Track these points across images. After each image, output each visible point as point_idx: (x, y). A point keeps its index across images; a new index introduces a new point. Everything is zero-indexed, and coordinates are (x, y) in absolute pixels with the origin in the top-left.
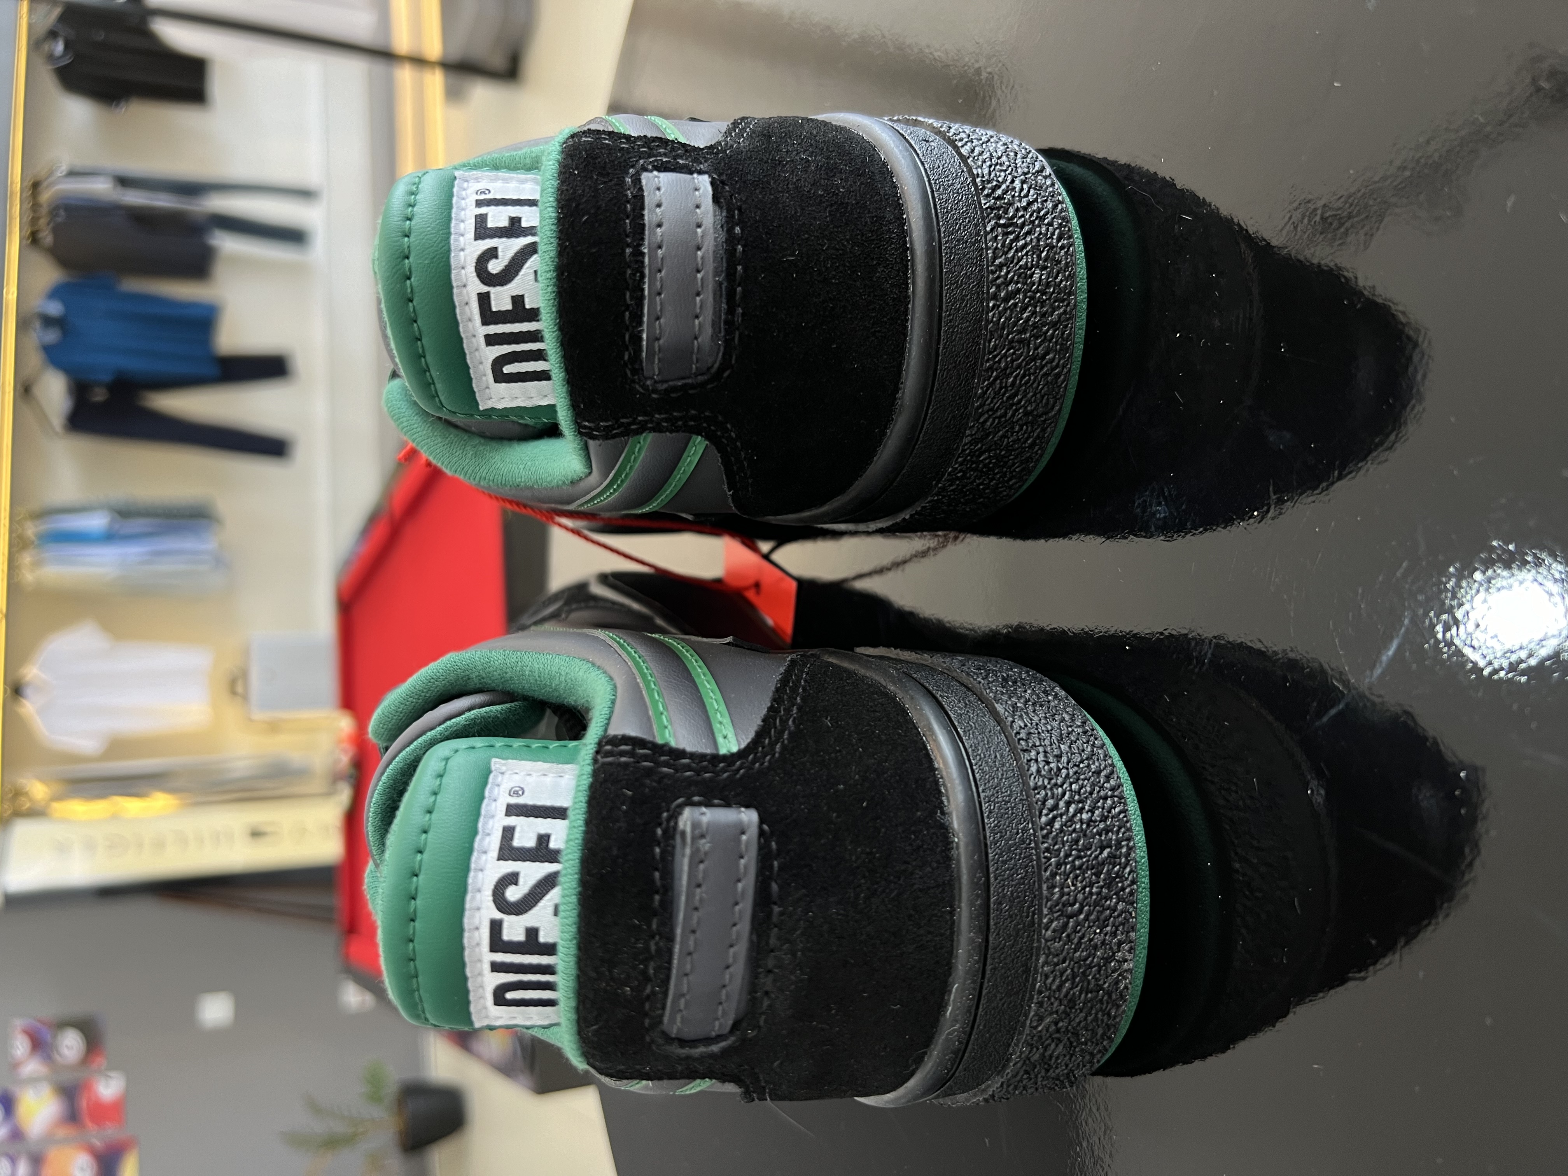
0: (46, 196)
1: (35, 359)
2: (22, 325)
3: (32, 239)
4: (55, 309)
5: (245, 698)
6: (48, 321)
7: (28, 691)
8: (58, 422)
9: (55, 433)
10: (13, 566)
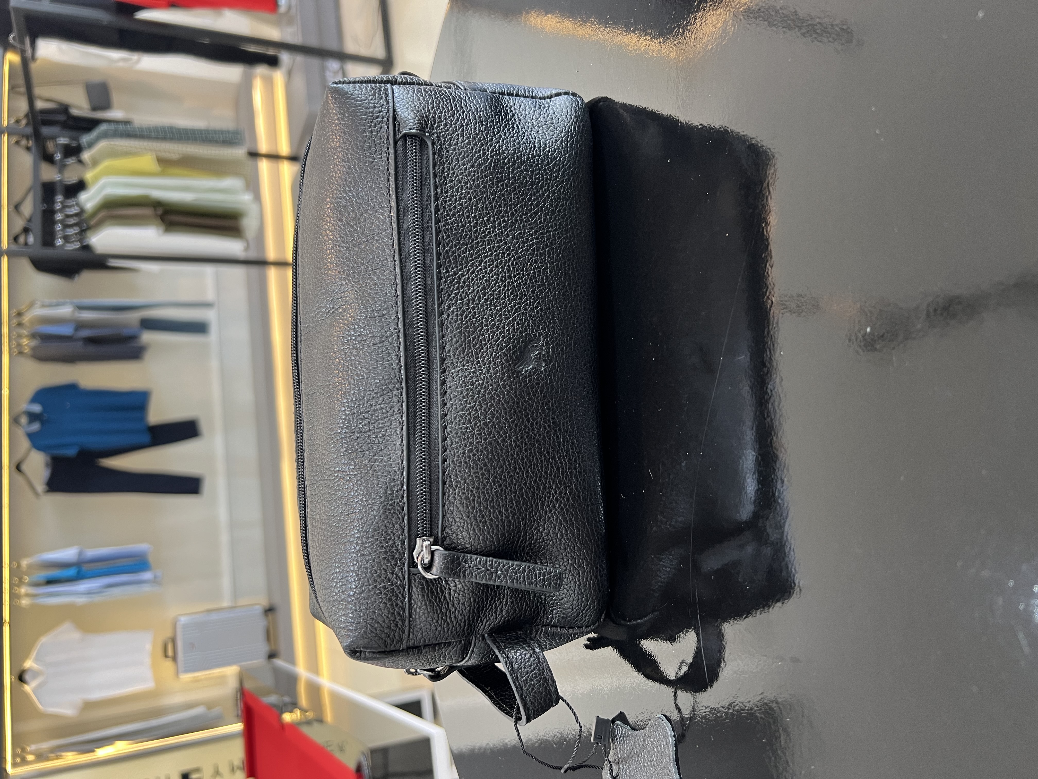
1: (25, 443)
2: (14, 421)
4: (37, 408)
5: (175, 659)
6: (33, 417)
7: (27, 677)
8: (40, 487)
9: (38, 495)
10: (13, 593)
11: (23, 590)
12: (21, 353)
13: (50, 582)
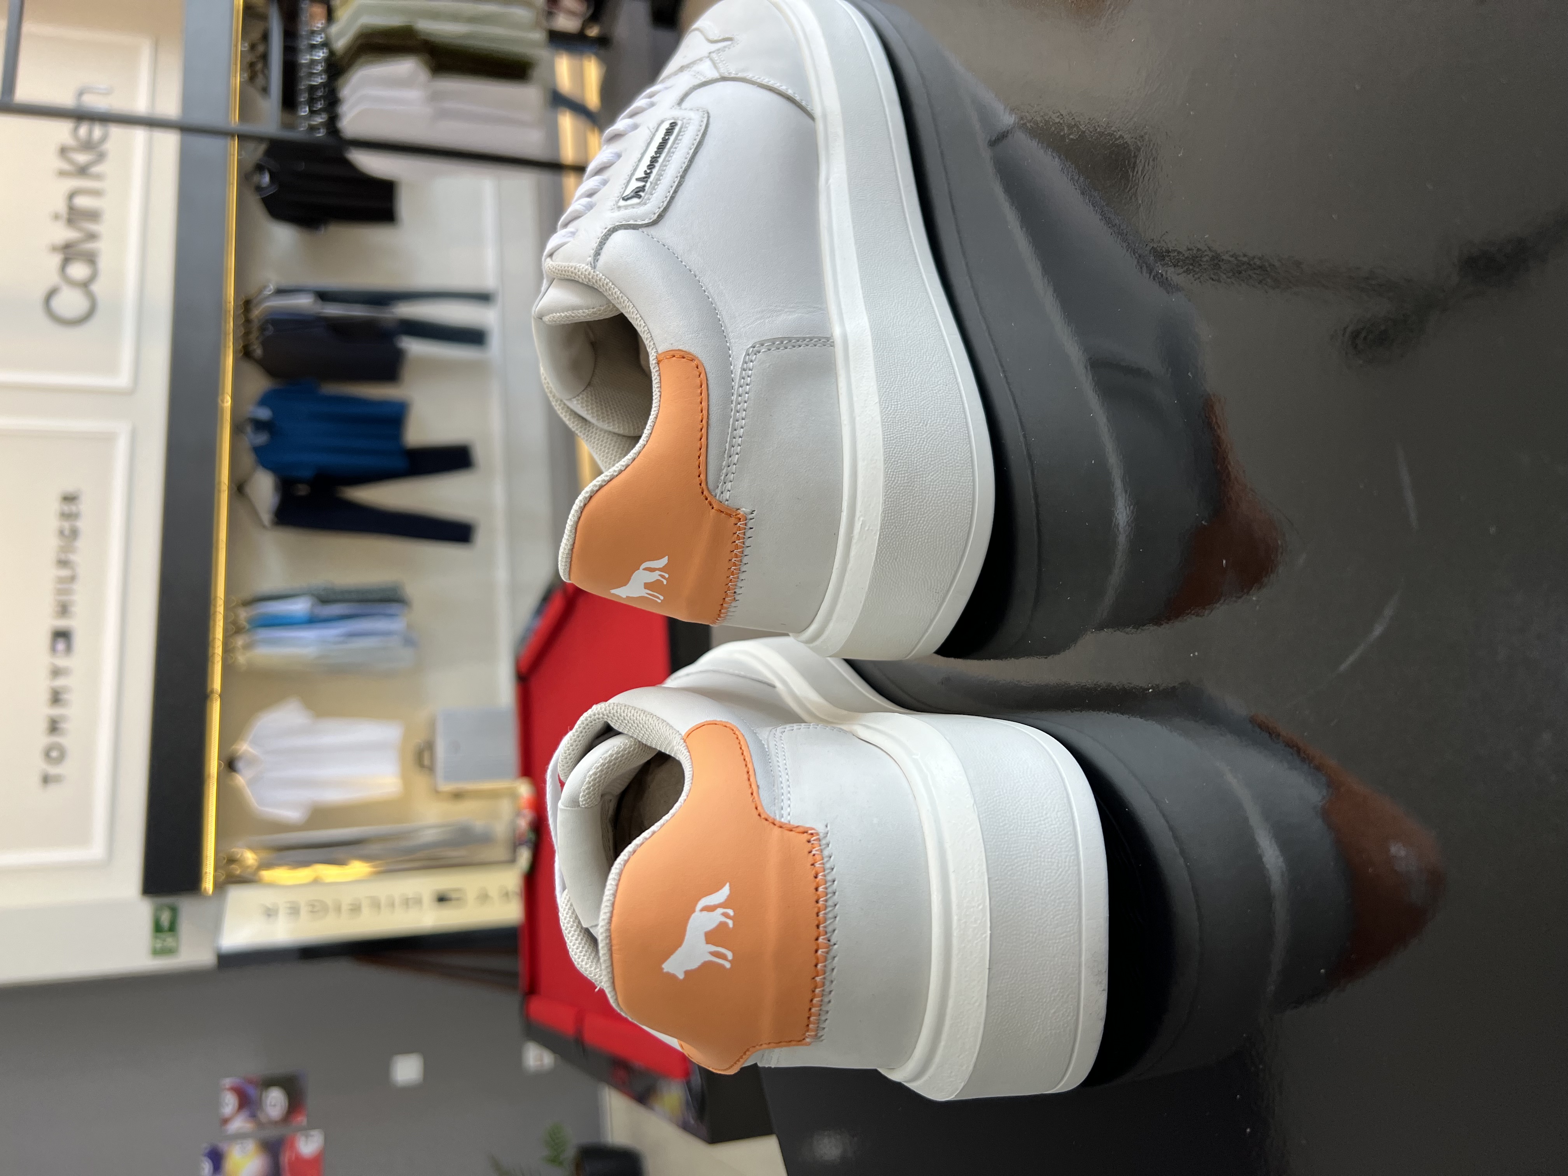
0: (256, 313)
1: (248, 459)
3: (245, 353)
4: (264, 414)
5: (431, 770)
6: (259, 425)
7: (240, 765)
8: (266, 517)
9: (264, 527)
10: (228, 650)
11: (240, 641)
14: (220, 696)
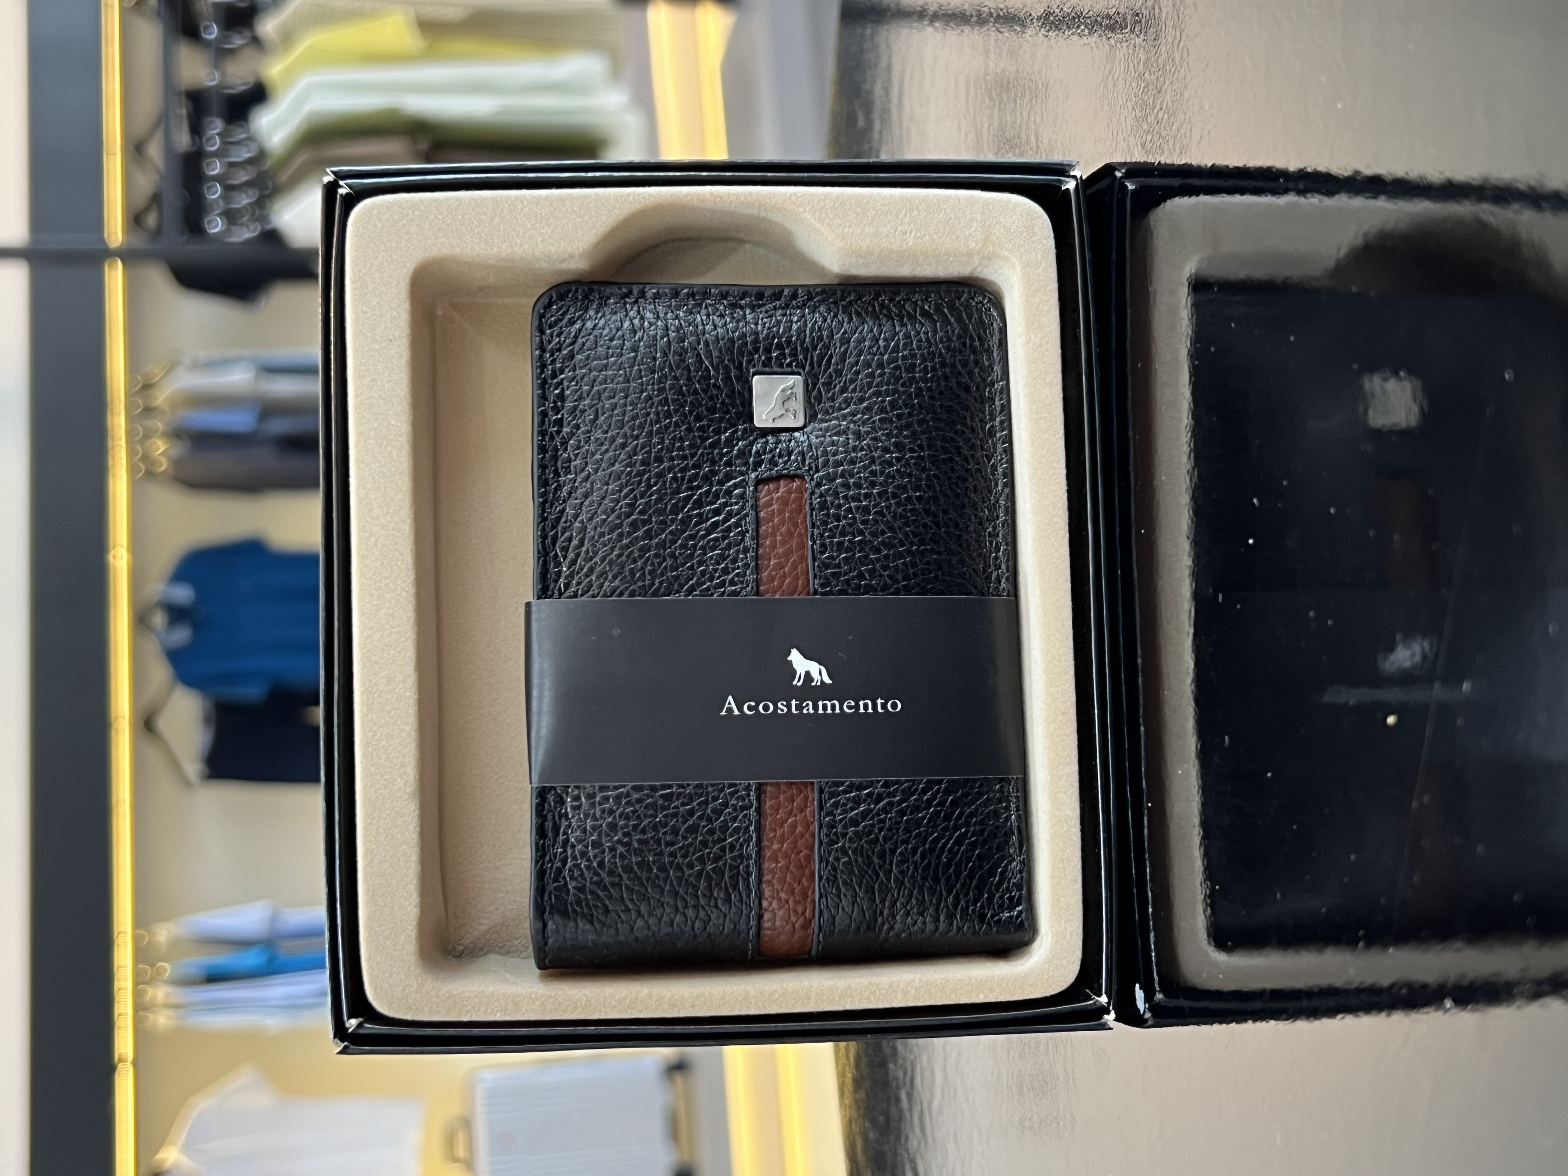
0: (161, 397)
2: (140, 620)
4: (183, 594)
6: (176, 614)
8: (193, 767)
9: (187, 783)
10: (140, 1007)
11: (160, 993)
12: (150, 474)
13: (214, 977)
14: (135, 1063)
